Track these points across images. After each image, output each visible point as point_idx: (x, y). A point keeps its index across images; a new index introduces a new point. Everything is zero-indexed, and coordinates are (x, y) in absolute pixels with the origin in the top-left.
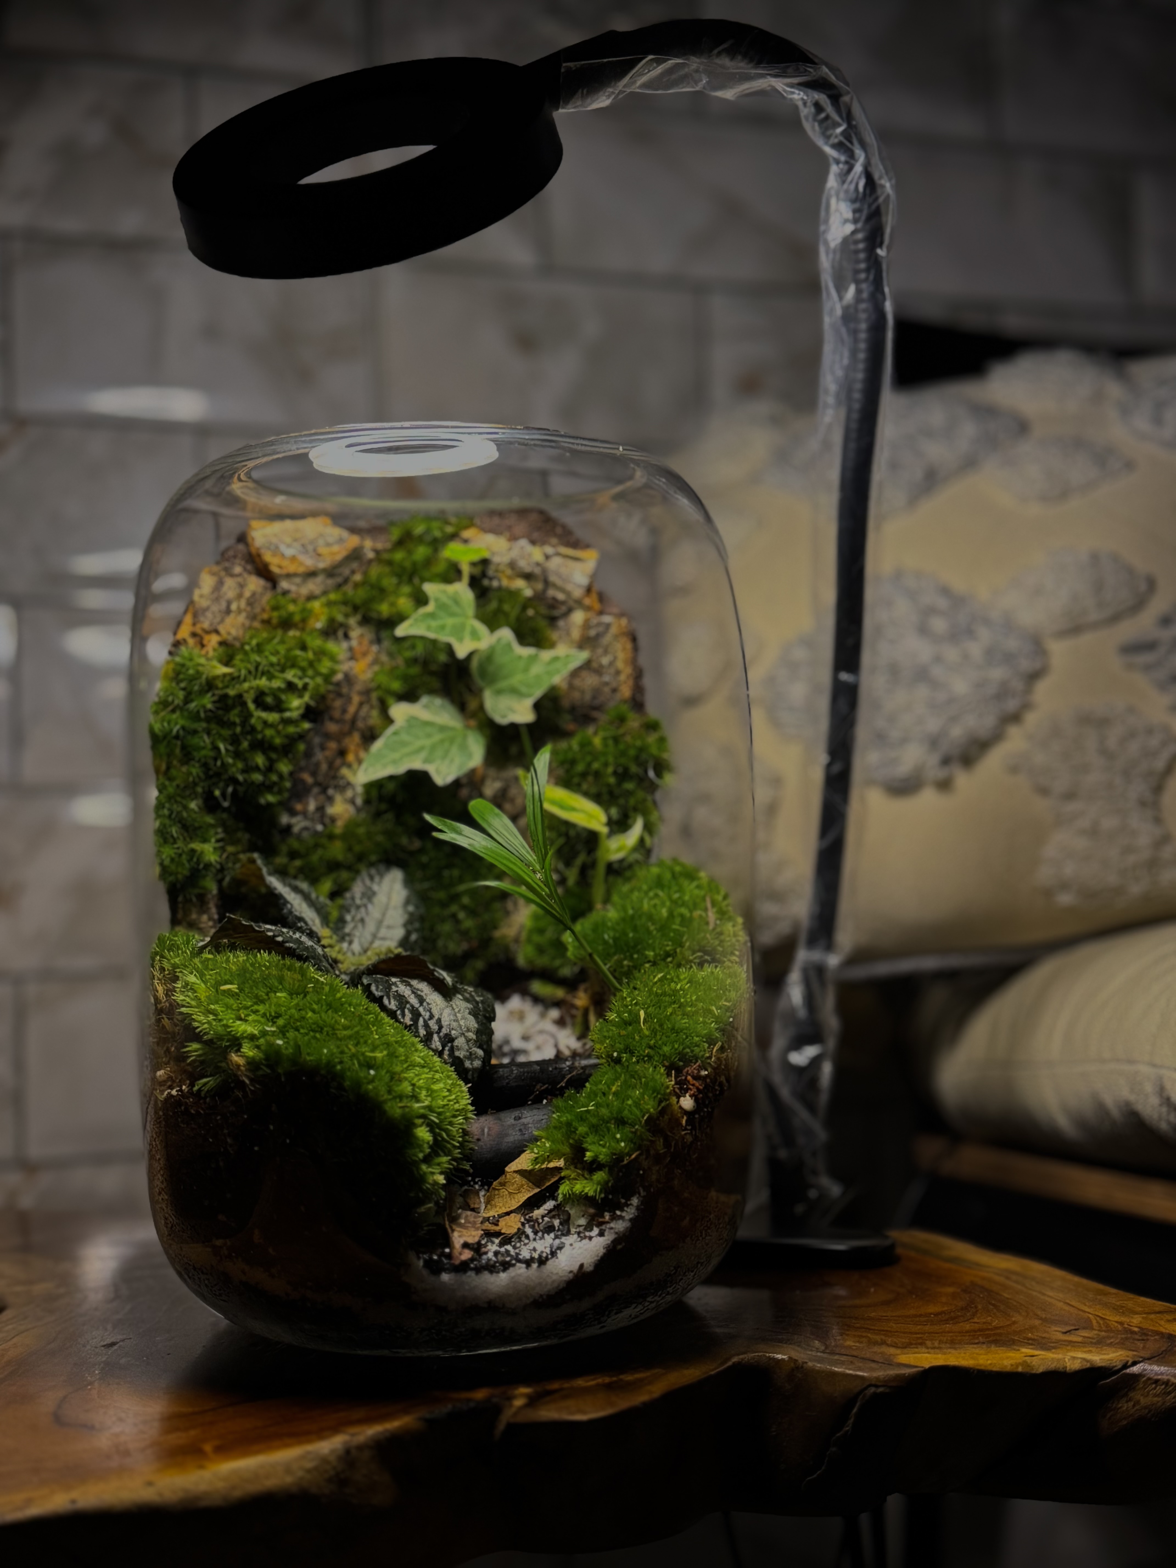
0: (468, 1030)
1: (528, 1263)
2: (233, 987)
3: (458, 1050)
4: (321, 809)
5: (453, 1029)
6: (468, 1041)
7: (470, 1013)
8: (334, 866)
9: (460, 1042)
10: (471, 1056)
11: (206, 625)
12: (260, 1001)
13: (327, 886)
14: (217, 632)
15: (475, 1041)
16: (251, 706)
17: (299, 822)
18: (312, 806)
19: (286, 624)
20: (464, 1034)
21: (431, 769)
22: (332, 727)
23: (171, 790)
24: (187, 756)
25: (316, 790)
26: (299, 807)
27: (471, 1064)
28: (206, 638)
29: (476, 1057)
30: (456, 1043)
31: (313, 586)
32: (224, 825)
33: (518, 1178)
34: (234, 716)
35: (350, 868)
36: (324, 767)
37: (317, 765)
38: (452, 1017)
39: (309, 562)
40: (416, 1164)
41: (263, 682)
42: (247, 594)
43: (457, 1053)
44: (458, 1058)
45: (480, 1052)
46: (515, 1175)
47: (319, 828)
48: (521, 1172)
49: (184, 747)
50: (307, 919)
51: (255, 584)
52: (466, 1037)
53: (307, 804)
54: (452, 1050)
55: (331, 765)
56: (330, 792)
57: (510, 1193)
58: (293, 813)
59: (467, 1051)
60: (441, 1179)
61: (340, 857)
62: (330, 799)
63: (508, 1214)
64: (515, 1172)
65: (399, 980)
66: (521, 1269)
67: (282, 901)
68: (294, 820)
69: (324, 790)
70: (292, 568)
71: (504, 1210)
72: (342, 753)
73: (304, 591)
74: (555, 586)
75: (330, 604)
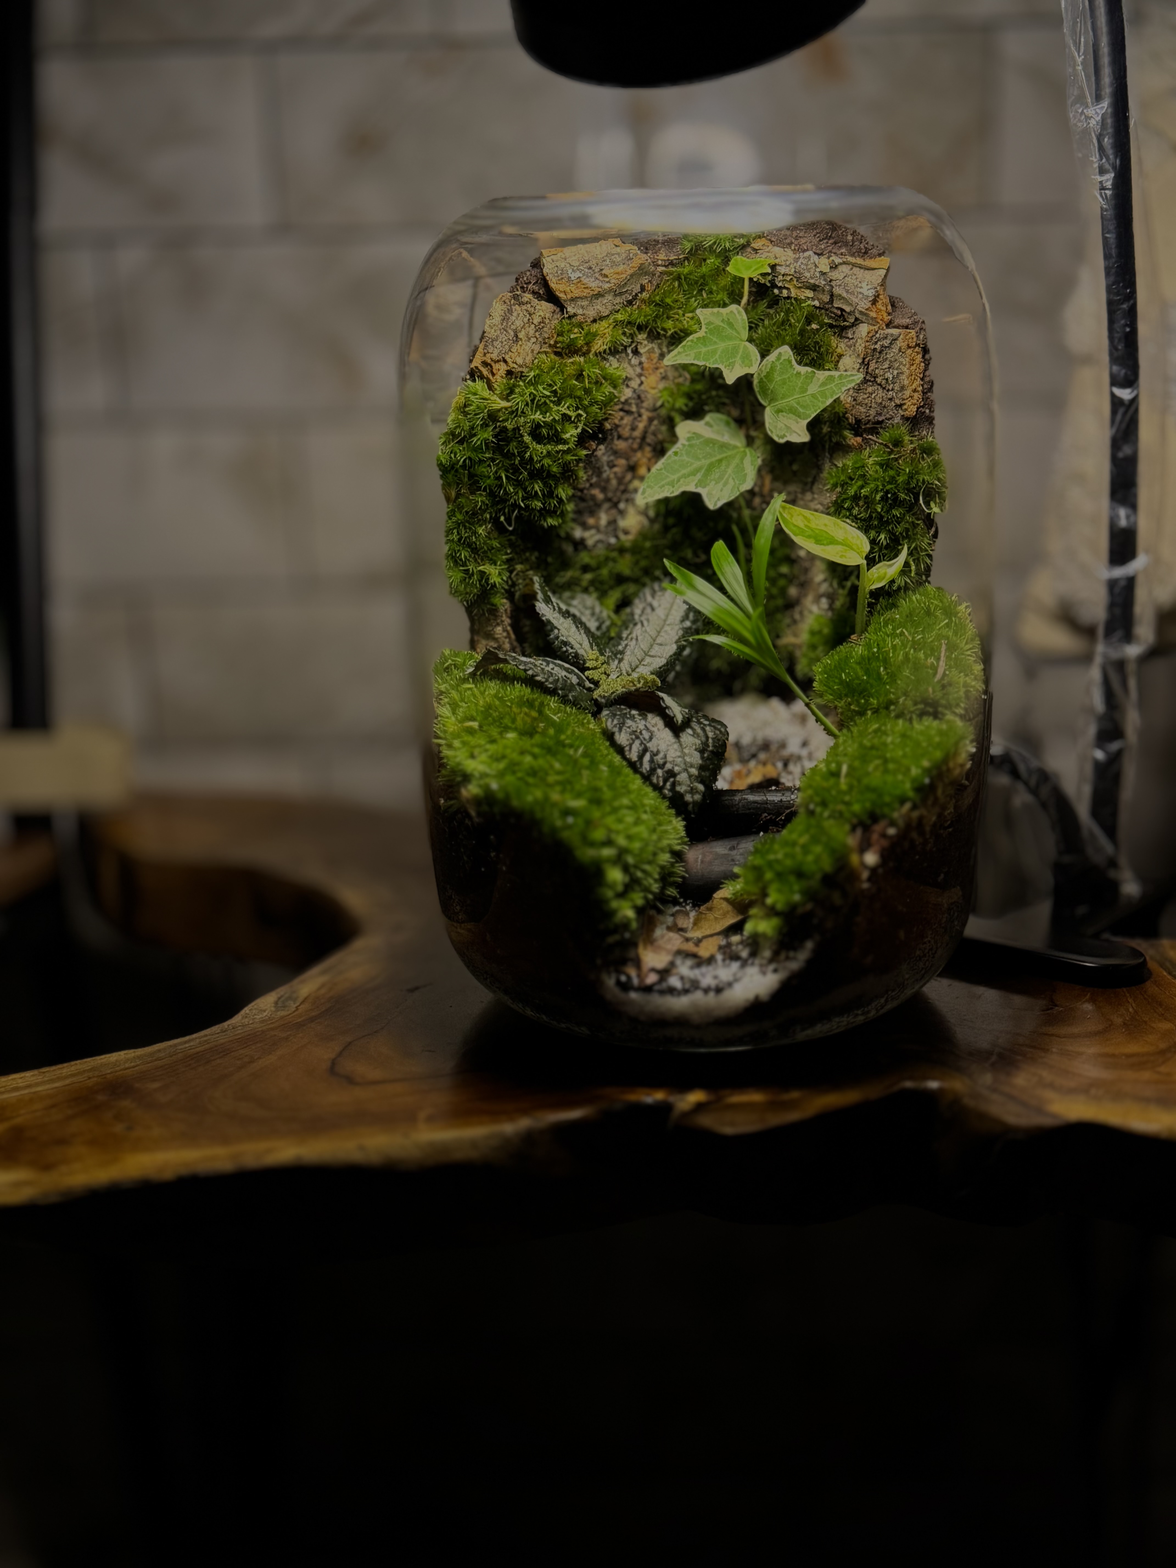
0: (692, 766)
1: (706, 991)
2: (475, 725)
3: (680, 784)
4: (613, 523)
5: (676, 765)
6: (690, 776)
7: (696, 750)
8: (620, 580)
9: (683, 777)
10: (692, 791)
11: (494, 356)
12: (493, 741)
13: (614, 597)
14: (505, 361)
15: (696, 776)
16: (527, 439)
17: (592, 536)
18: (604, 519)
19: (572, 350)
20: (687, 770)
21: (703, 492)
22: (621, 445)
23: (460, 517)
24: (474, 486)
25: (606, 506)
26: (591, 521)
27: (692, 797)
28: (496, 367)
29: (697, 792)
30: (678, 778)
31: (602, 307)
32: (512, 545)
33: (725, 905)
34: (513, 447)
35: (636, 581)
36: (614, 482)
37: (608, 480)
38: (679, 754)
39: (594, 285)
40: (607, 901)
41: (538, 416)
42: (536, 320)
43: (678, 788)
44: (679, 792)
45: (701, 787)
46: (722, 901)
47: (613, 540)
48: (726, 899)
49: (471, 476)
50: (573, 642)
51: (545, 308)
52: (688, 772)
53: (599, 519)
54: (674, 785)
55: (620, 480)
56: (622, 506)
57: (716, 918)
58: (585, 527)
59: (689, 786)
60: (630, 913)
61: (627, 572)
62: (622, 513)
63: (712, 936)
64: (721, 898)
65: (637, 712)
66: (698, 996)
67: (549, 628)
68: (587, 534)
69: (615, 505)
70: (577, 293)
71: (708, 932)
72: (632, 468)
73: (591, 313)
74: (841, 297)
75: (617, 323)
